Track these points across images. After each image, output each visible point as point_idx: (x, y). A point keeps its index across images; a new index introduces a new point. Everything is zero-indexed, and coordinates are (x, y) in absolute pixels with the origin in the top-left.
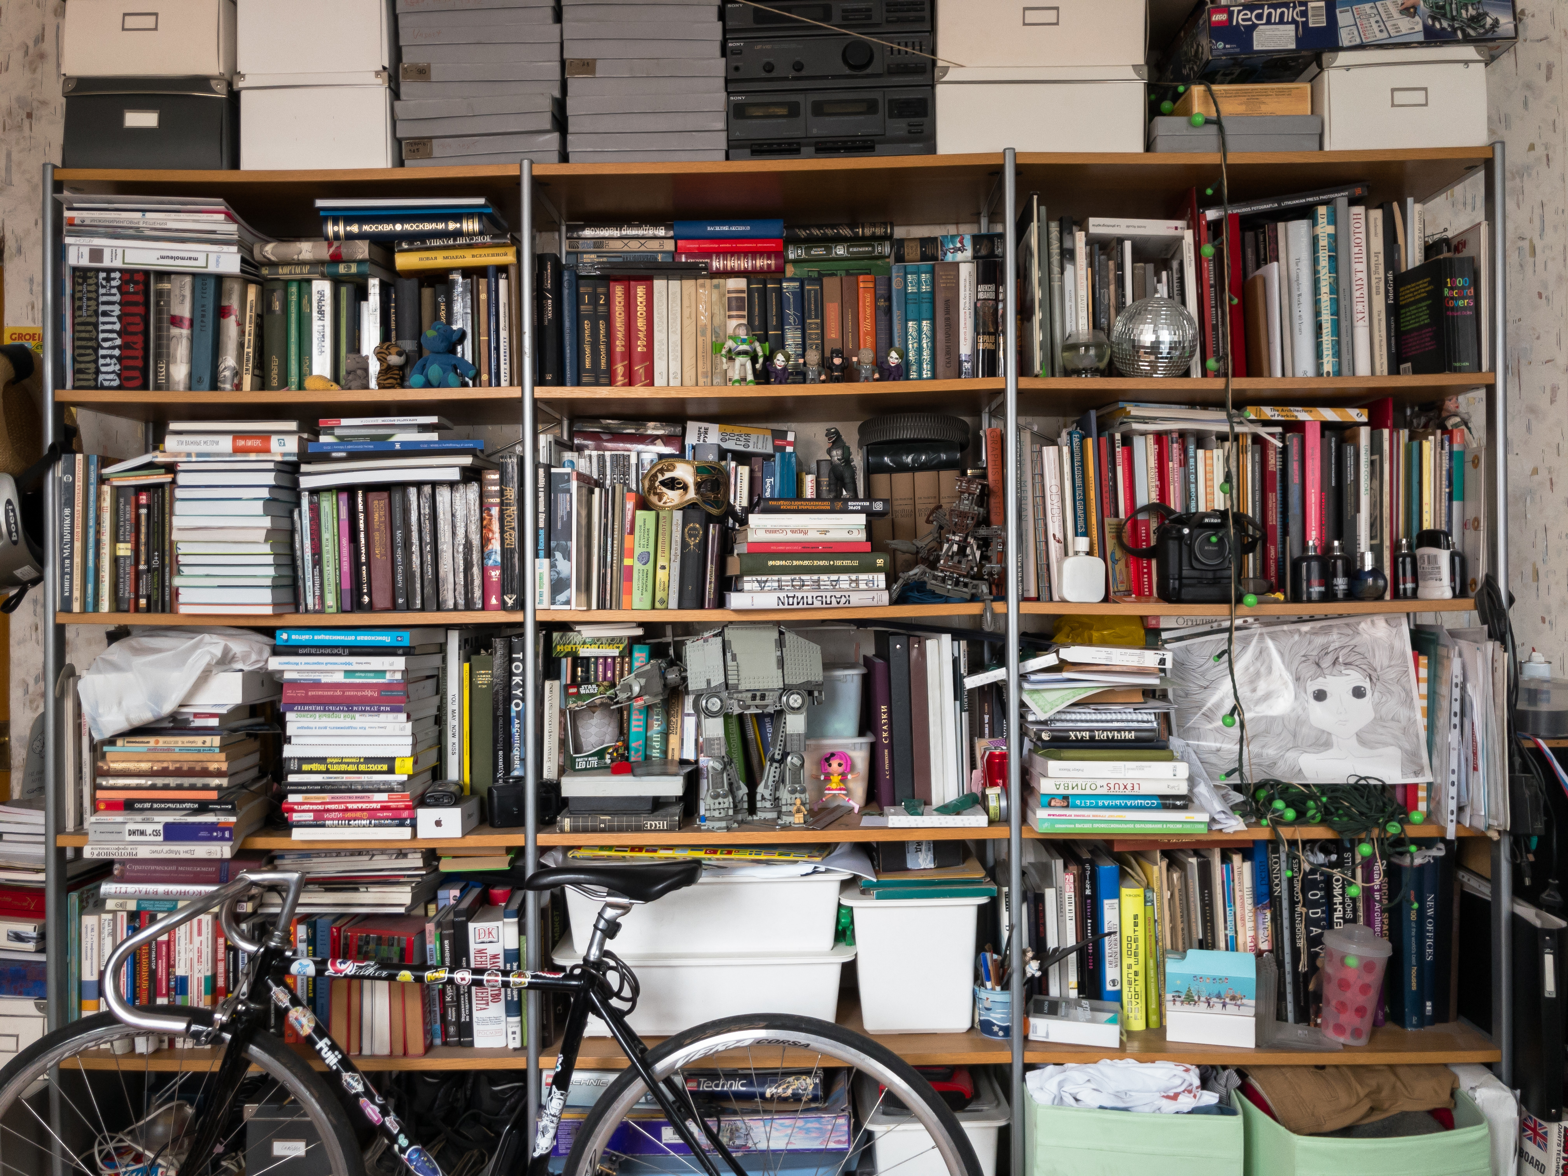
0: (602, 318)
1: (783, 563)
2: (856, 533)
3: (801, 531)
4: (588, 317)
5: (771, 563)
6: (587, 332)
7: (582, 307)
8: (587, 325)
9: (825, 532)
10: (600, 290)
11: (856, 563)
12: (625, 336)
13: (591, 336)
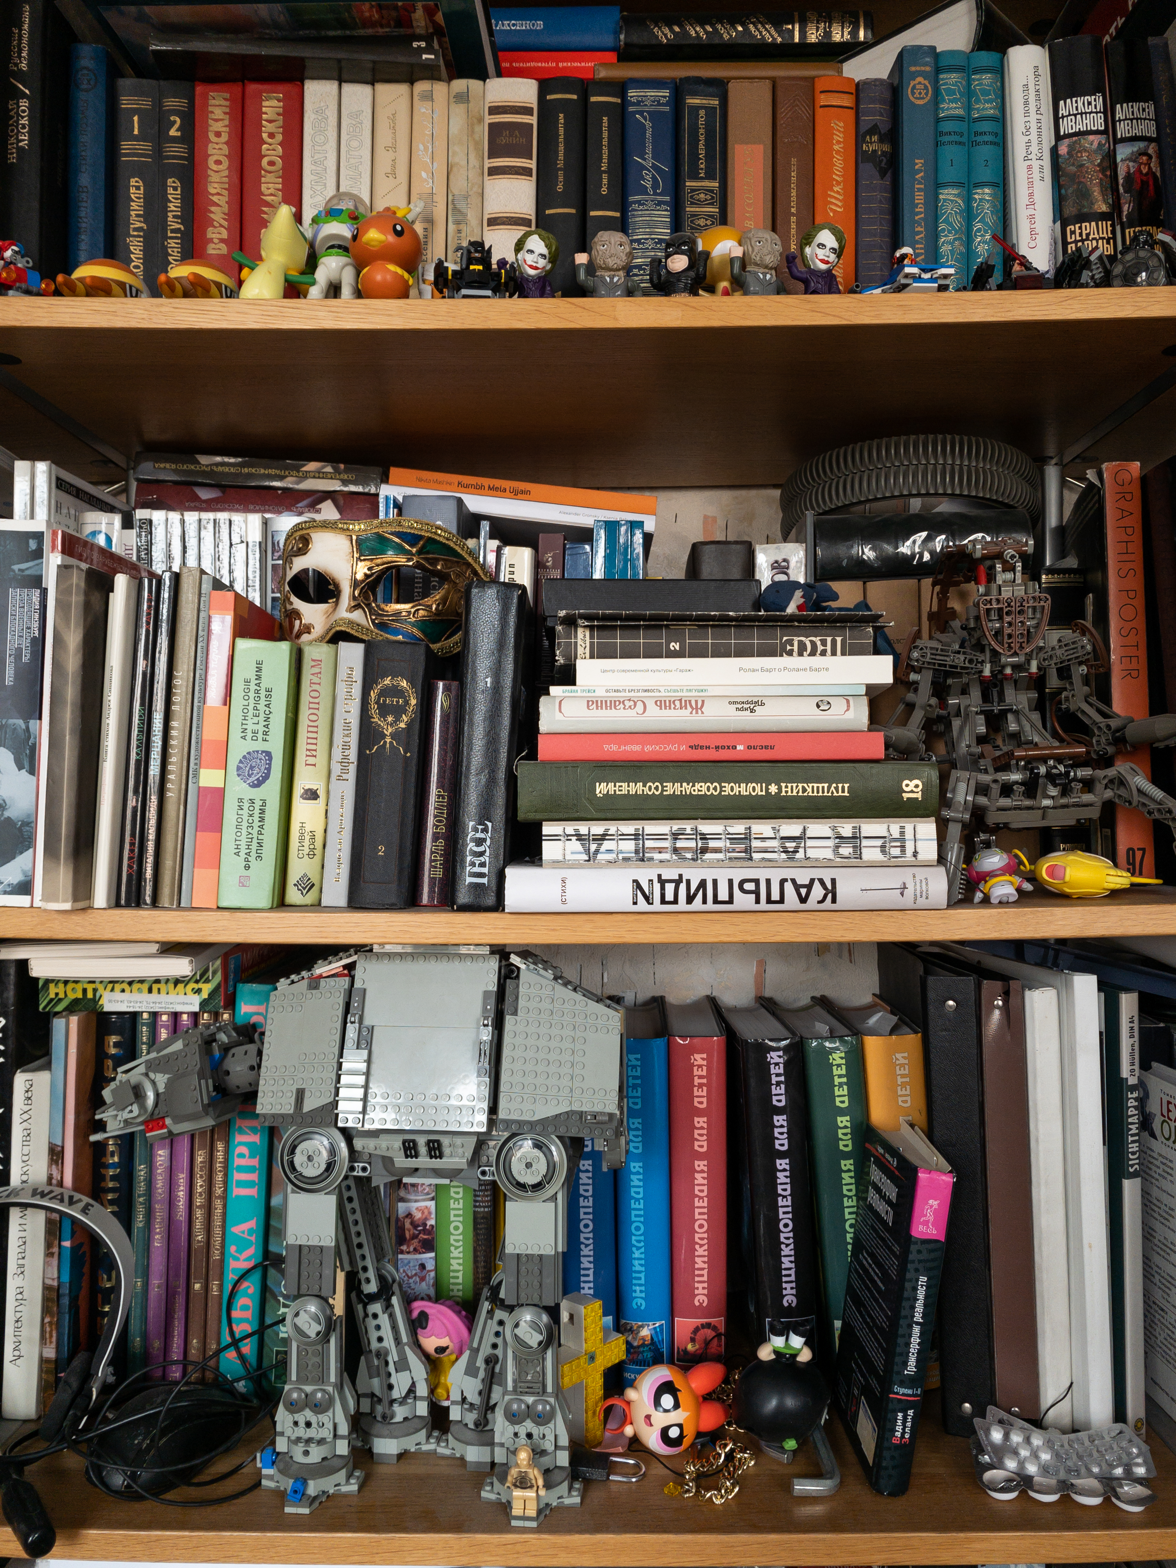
0: (173, 171)
1: (636, 788)
2: (838, 706)
3: (684, 703)
4: (139, 170)
5: (602, 789)
6: (136, 207)
7: (126, 146)
8: (136, 189)
9: (752, 704)
10: (172, 103)
11: (842, 790)
12: (229, 216)
13: (146, 217)
